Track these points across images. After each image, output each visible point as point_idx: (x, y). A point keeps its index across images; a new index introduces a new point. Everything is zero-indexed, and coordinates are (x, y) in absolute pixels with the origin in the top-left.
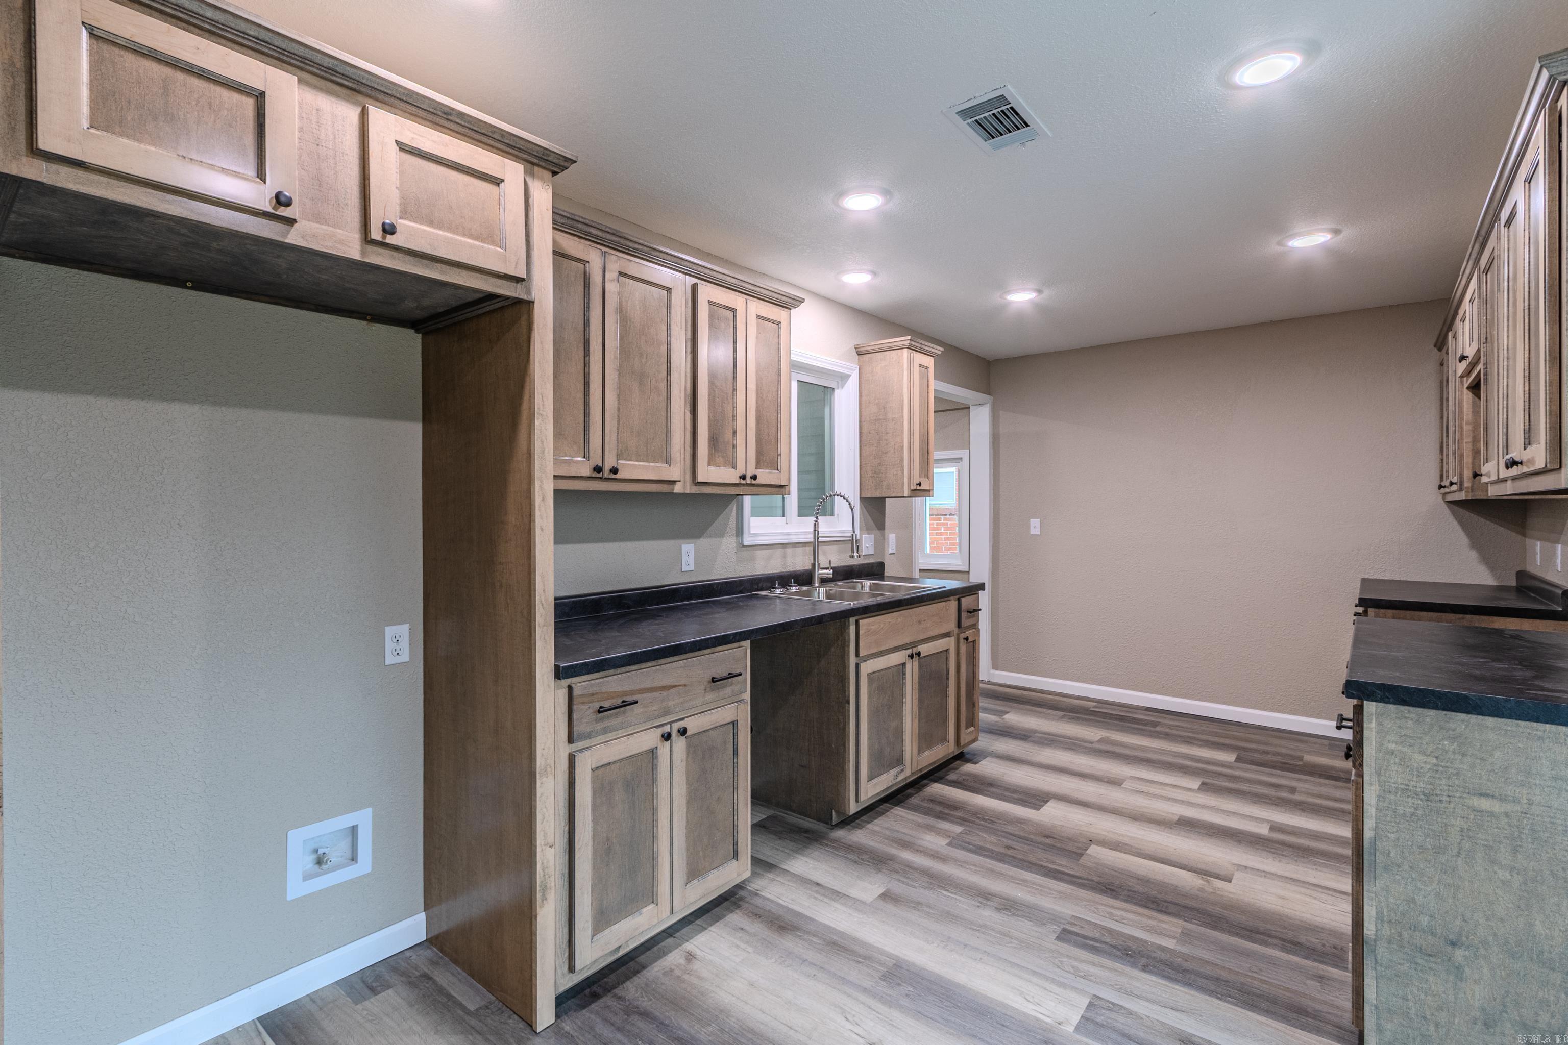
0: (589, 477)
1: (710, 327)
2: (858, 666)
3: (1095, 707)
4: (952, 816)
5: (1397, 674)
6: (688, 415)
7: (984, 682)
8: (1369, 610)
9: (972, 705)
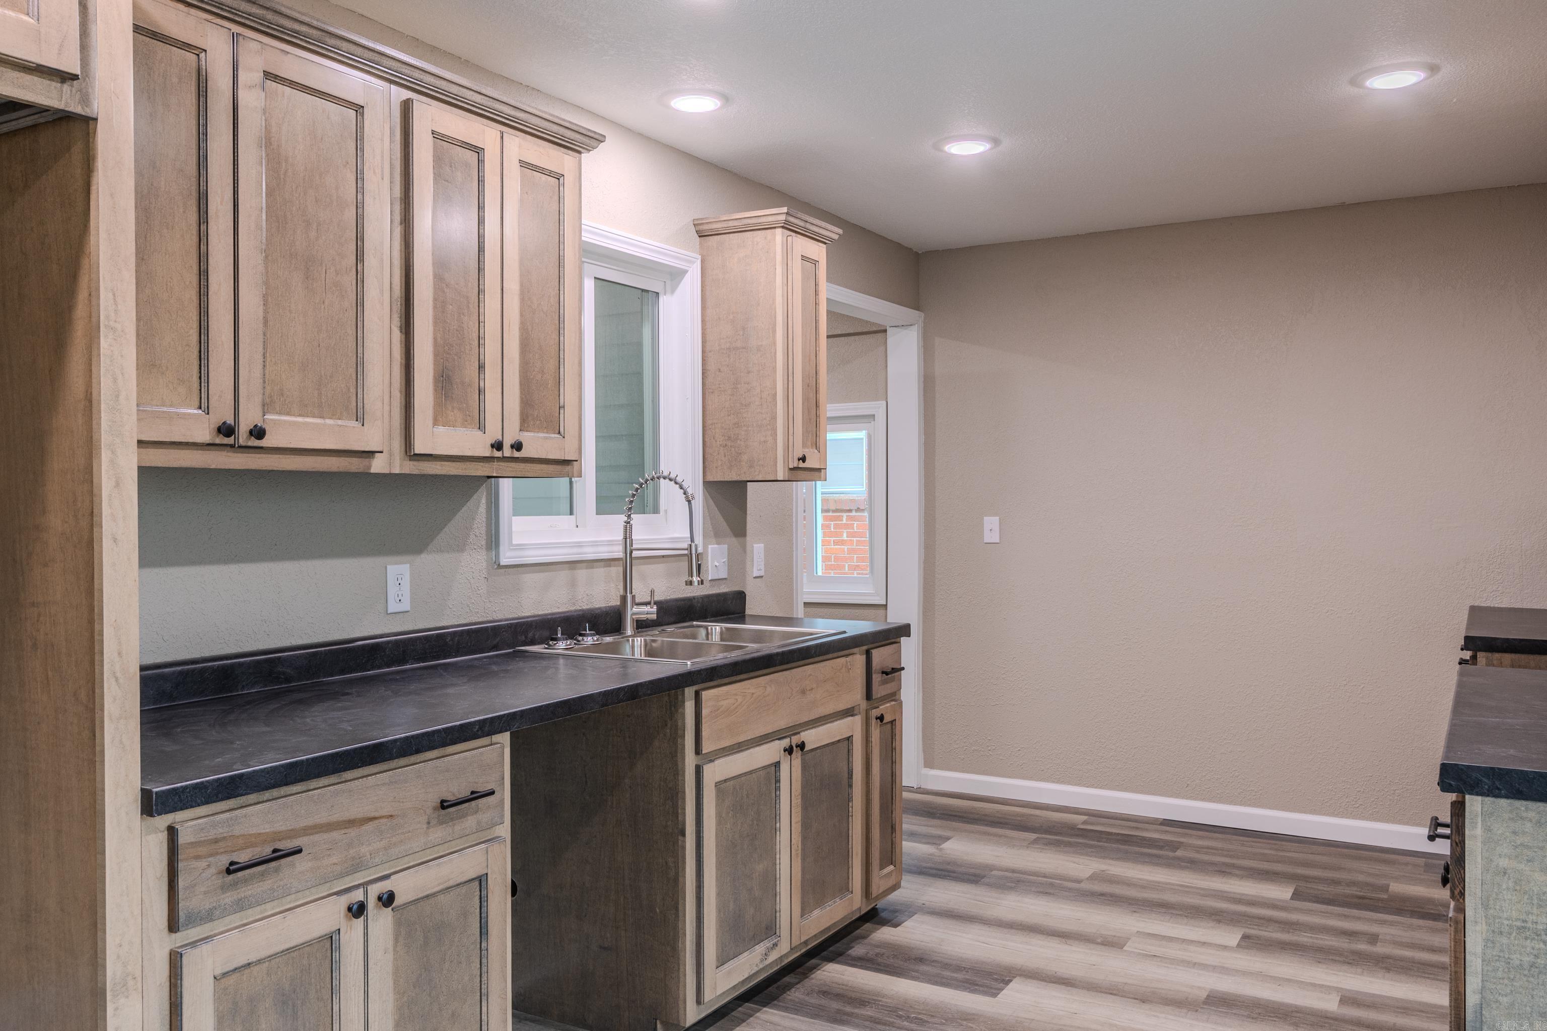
0: (209, 445)
1: (435, 179)
2: (698, 770)
3: (1085, 823)
4: (857, 1016)
5: (1512, 752)
6: (397, 336)
7: (910, 789)
8: (1480, 655)
9: (890, 828)
